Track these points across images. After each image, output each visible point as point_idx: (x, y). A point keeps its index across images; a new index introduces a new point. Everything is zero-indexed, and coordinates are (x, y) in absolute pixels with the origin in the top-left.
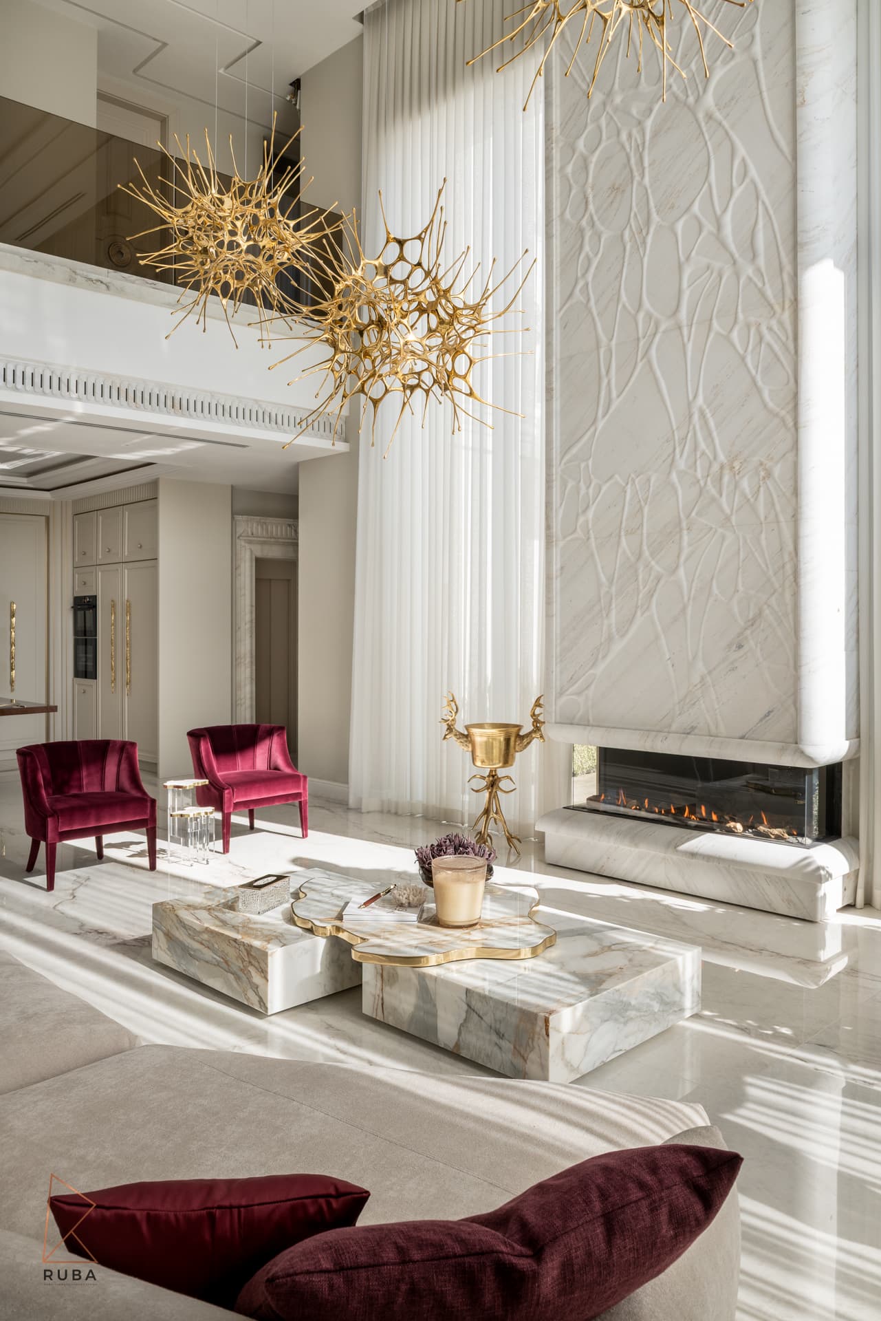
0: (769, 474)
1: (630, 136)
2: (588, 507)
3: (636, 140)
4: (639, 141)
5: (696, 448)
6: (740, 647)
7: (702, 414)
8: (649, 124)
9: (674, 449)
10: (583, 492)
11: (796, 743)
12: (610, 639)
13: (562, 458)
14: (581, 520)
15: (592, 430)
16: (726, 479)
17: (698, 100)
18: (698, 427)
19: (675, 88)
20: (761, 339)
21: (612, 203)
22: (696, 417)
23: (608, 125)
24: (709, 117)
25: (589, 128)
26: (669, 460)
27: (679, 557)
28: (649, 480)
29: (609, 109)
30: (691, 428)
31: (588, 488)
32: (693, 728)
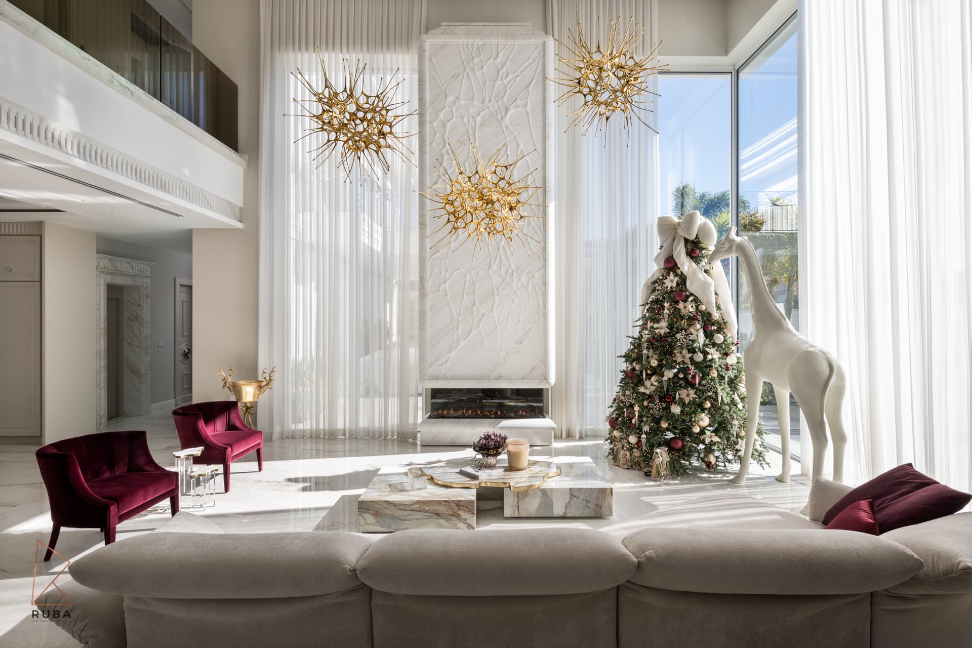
0: (533, 276)
1: (468, 121)
2: (446, 281)
3: (471, 124)
4: (473, 125)
5: (501, 261)
6: (521, 343)
7: (504, 248)
8: (478, 119)
9: (491, 261)
10: (443, 273)
11: (546, 379)
12: (458, 340)
13: (431, 257)
14: (442, 286)
15: (448, 246)
16: (515, 276)
17: (502, 118)
18: (502, 254)
19: (491, 109)
20: (530, 223)
21: (458, 147)
22: (501, 249)
23: (456, 111)
24: (507, 128)
25: (446, 109)
26: (489, 265)
27: (493, 306)
28: (478, 273)
29: (457, 104)
30: (499, 253)
31: (446, 272)
32: (500, 377)
